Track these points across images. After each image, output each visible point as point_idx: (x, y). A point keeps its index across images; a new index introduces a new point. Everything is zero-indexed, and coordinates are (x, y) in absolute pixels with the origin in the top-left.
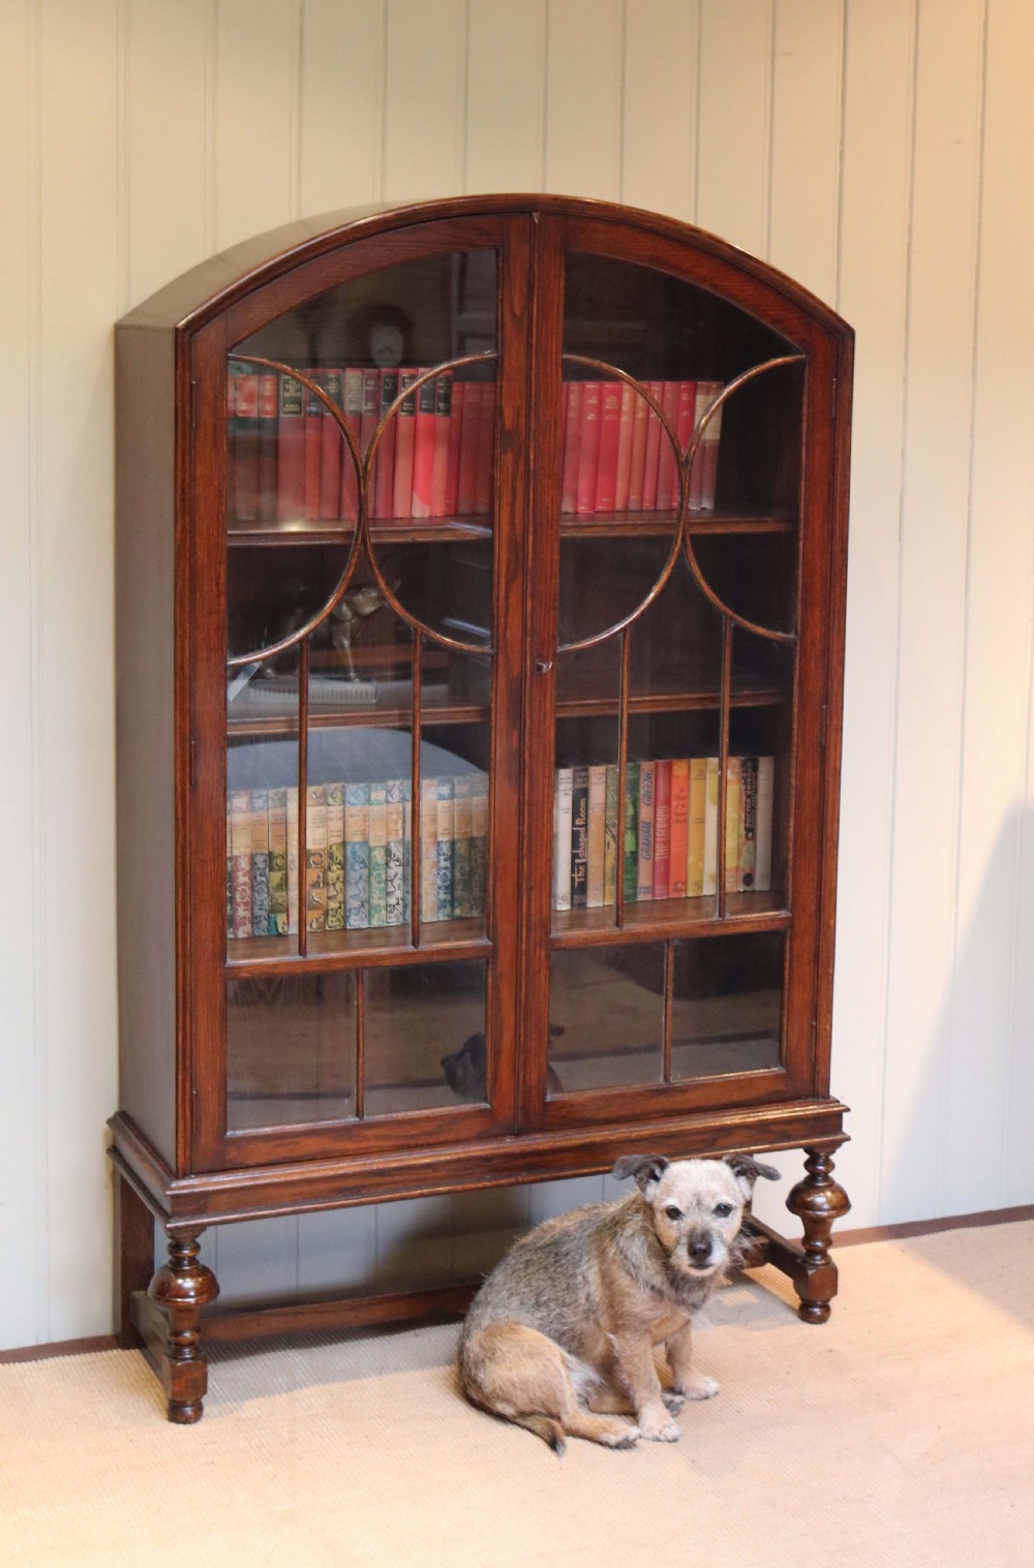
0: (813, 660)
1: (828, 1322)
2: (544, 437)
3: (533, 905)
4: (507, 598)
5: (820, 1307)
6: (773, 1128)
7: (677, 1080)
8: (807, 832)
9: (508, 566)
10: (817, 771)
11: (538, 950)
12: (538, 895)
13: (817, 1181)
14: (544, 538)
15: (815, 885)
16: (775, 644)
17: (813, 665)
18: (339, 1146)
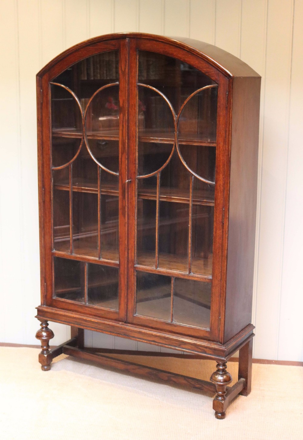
0: (220, 192)
1: (223, 420)
2: (131, 110)
3: (129, 254)
4: (121, 159)
5: (221, 413)
6: (200, 348)
7: (175, 322)
8: (218, 252)
9: (122, 149)
10: (221, 231)
11: (131, 268)
12: (131, 252)
13: (220, 372)
14: (131, 141)
15: (220, 270)
16: (208, 185)
17: (220, 194)
18: (80, 310)
